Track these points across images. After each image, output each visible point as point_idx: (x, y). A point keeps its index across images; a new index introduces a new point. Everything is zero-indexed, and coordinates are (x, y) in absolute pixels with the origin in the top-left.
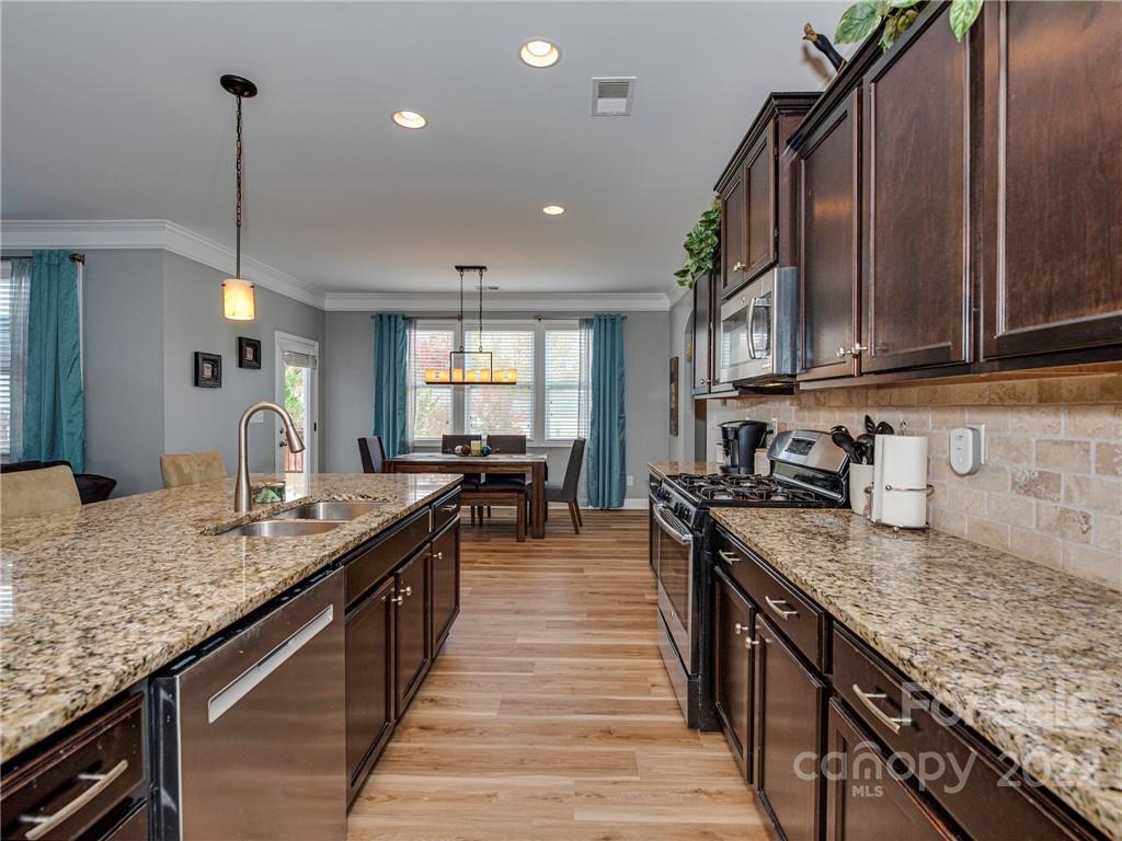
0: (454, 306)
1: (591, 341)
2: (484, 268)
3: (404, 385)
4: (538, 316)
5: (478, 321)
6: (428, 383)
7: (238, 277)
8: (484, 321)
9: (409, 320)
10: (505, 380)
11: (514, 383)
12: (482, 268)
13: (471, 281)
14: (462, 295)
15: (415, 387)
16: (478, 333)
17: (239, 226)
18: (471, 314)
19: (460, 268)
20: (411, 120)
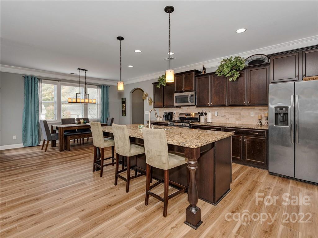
0: (78, 79)
1: (101, 92)
2: (87, 70)
3: (38, 102)
4: (86, 83)
5: (79, 84)
6: (69, 102)
7: (120, 81)
8: (81, 84)
9: (40, 80)
10: (93, 102)
11: (95, 103)
12: (86, 70)
13: (82, 73)
14: (80, 77)
15: (42, 103)
16: (79, 88)
17: (120, 69)
18: (83, 83)
19: (80, 69)
20: (138, 51)
